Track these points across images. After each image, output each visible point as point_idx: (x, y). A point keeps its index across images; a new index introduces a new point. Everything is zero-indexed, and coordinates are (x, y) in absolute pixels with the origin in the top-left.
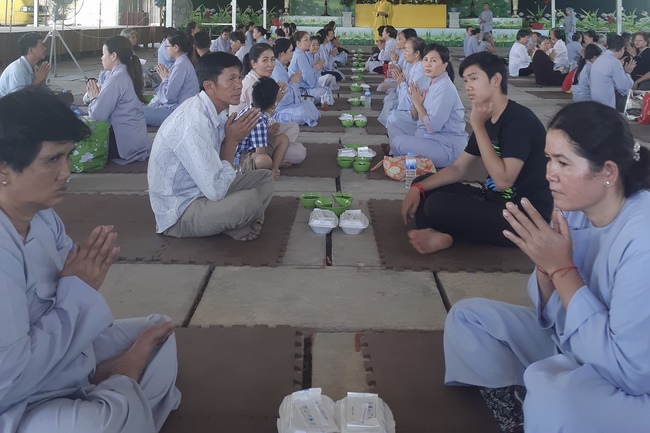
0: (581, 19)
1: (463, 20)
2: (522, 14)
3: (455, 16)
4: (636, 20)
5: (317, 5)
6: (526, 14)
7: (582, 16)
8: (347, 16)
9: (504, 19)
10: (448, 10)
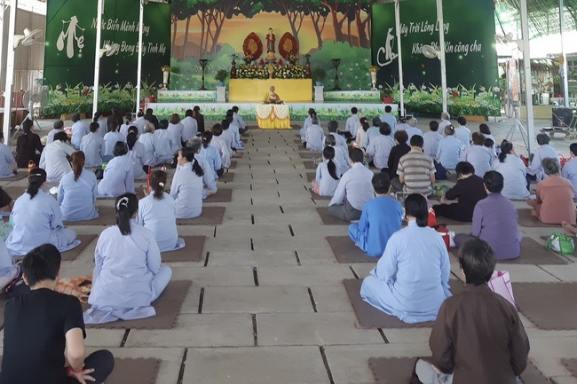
0: (430, 93)
1: (327, 93)
2: (381, 87)
3: (319, 89)
4: (476, 94)
5: (195, 79)
6: (385, 86)
7: (431, 90)
8: (221, 90)
9: (364, 92)
10: (314, 84)
